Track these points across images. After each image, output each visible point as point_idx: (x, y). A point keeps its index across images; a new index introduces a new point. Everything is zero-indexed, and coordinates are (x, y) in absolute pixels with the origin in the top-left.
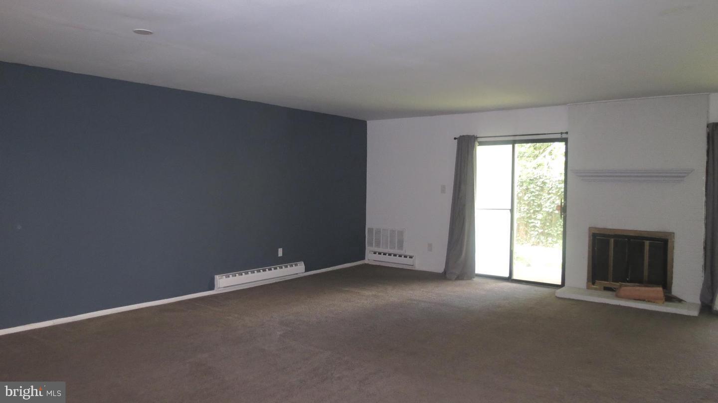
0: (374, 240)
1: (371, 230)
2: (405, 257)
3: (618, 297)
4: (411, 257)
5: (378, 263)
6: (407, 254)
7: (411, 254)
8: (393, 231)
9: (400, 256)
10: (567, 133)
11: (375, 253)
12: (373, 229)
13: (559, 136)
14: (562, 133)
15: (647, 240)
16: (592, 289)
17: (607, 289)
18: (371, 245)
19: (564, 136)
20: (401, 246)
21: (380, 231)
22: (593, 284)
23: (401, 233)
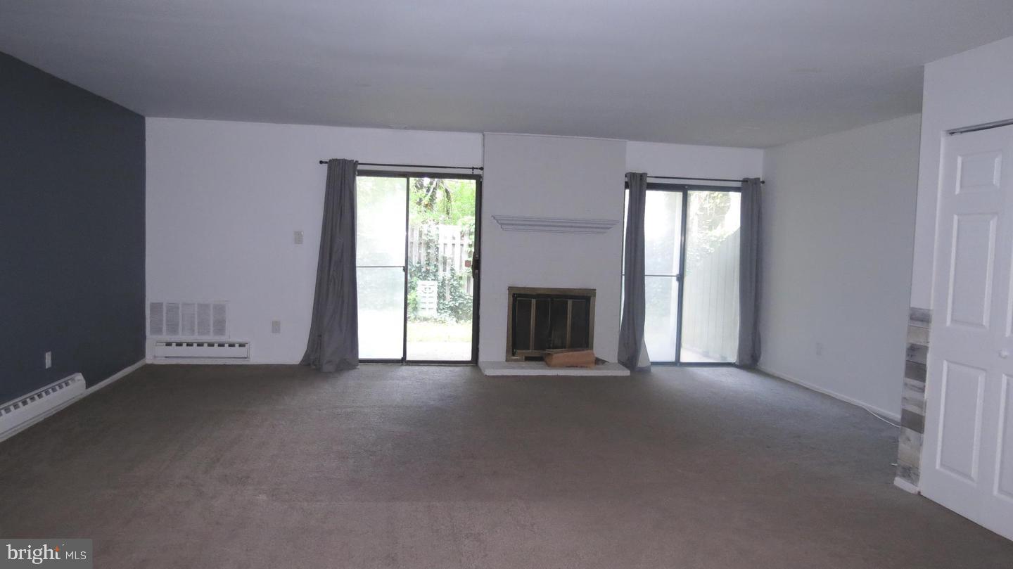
0: (164, 322)
1: (157, 307)
2: (231, 345)
3: (549, 366)
4: (241, 345)
5: (174, 362)
6: (232, 340)
7: (241, 341)
8: (204, 307)
9: (221, 345)
10: (482, 169)
11: (169, 344)
12: (161, 304)
13: (469, 172)
14: (473, 168)
15: (570, 299)
16: (512, 360)
17: (528, 359)
18: (158, 330)
19: (477, 172)
20: (220, 328)
21: (178, 308)
22: (514, 354)
23: (220, 309)
